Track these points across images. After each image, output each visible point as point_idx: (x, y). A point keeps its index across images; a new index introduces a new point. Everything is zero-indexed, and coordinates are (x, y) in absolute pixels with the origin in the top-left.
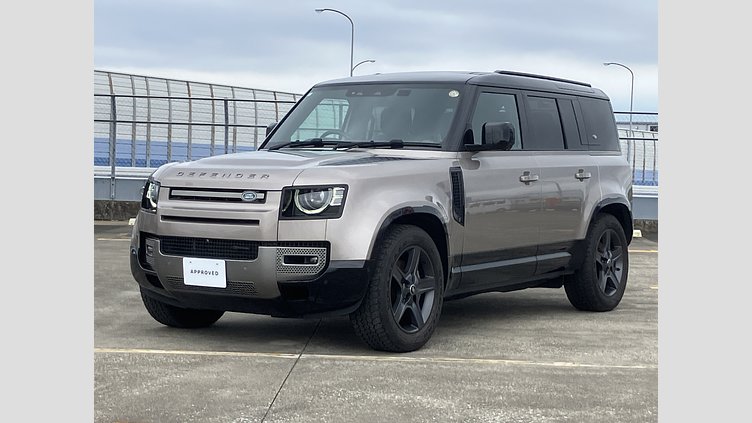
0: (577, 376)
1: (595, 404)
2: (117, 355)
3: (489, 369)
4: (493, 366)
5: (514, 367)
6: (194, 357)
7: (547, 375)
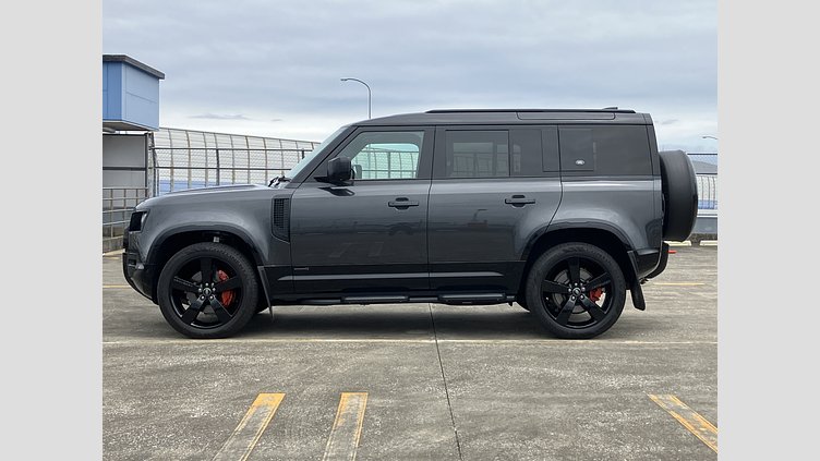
0: (648, 351)
1: (676, 371)
2: (303, 344)
3: (580, 348)
4: (583, 345)
5: (598, 345)
6: (361, 344)
7: (627, 351)
